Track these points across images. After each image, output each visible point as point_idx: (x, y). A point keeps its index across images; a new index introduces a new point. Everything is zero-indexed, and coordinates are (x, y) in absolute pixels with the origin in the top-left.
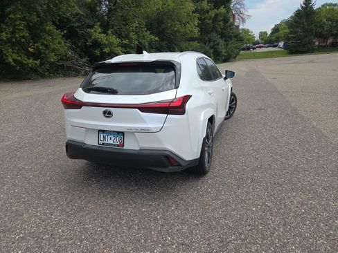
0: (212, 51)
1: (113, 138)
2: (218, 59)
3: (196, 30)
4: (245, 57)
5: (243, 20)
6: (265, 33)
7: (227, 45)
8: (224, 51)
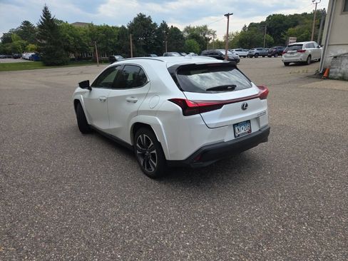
1: (244, 128)
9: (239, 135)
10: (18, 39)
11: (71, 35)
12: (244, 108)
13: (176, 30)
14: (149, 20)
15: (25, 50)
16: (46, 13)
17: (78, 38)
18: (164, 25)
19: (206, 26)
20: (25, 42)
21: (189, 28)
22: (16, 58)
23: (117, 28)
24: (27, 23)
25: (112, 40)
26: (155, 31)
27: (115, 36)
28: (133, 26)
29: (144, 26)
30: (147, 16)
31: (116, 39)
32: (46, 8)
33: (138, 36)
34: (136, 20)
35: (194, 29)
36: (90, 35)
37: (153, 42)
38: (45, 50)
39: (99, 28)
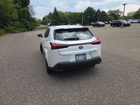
0: (25, 26)
1: (82, 57)
2: (28, 30)
3: (17, 16)
4: (38, 29)
5: (34, 14)
6: (40, 20)
7: (30, 24)
8: (30, 26)
9: (78, 60)
10: (47, 19)
11: (63, 16)
12: (81, 48)
13: (104, 12)
14: (93, 9)
15: (49, 22)
16: (55, 9)
17: (65, 17)
18: (99, 11)
19: (119, 10)
20: (49, 20)
21: (111, 11)
22: (46, 25)
23: (79, 13)
24: (50, 13)
25: (77, 18)
26: (94, 13)
27: (78, 16)
28: (85, 12)
29: (90, 11)
30: (92, 8)
31: (79, 17)
32: (55, 8)
33: (87, 16)
34: (87, 9)
35: (113, 11)
36: (69, 16)
37: (93, 18)
38: (54, 22)
39: (73, 14)
